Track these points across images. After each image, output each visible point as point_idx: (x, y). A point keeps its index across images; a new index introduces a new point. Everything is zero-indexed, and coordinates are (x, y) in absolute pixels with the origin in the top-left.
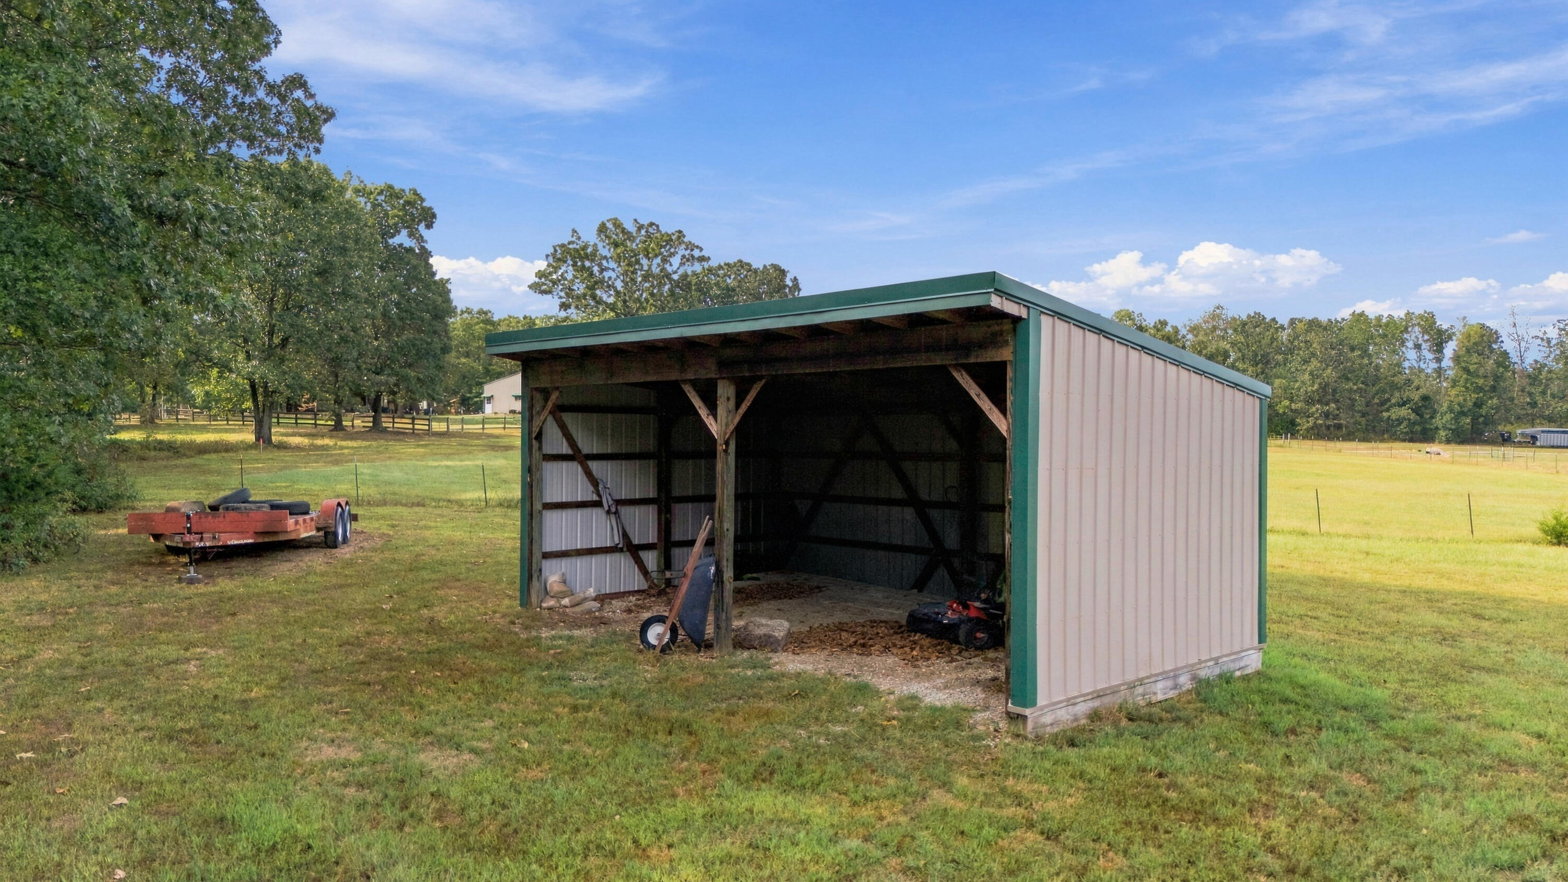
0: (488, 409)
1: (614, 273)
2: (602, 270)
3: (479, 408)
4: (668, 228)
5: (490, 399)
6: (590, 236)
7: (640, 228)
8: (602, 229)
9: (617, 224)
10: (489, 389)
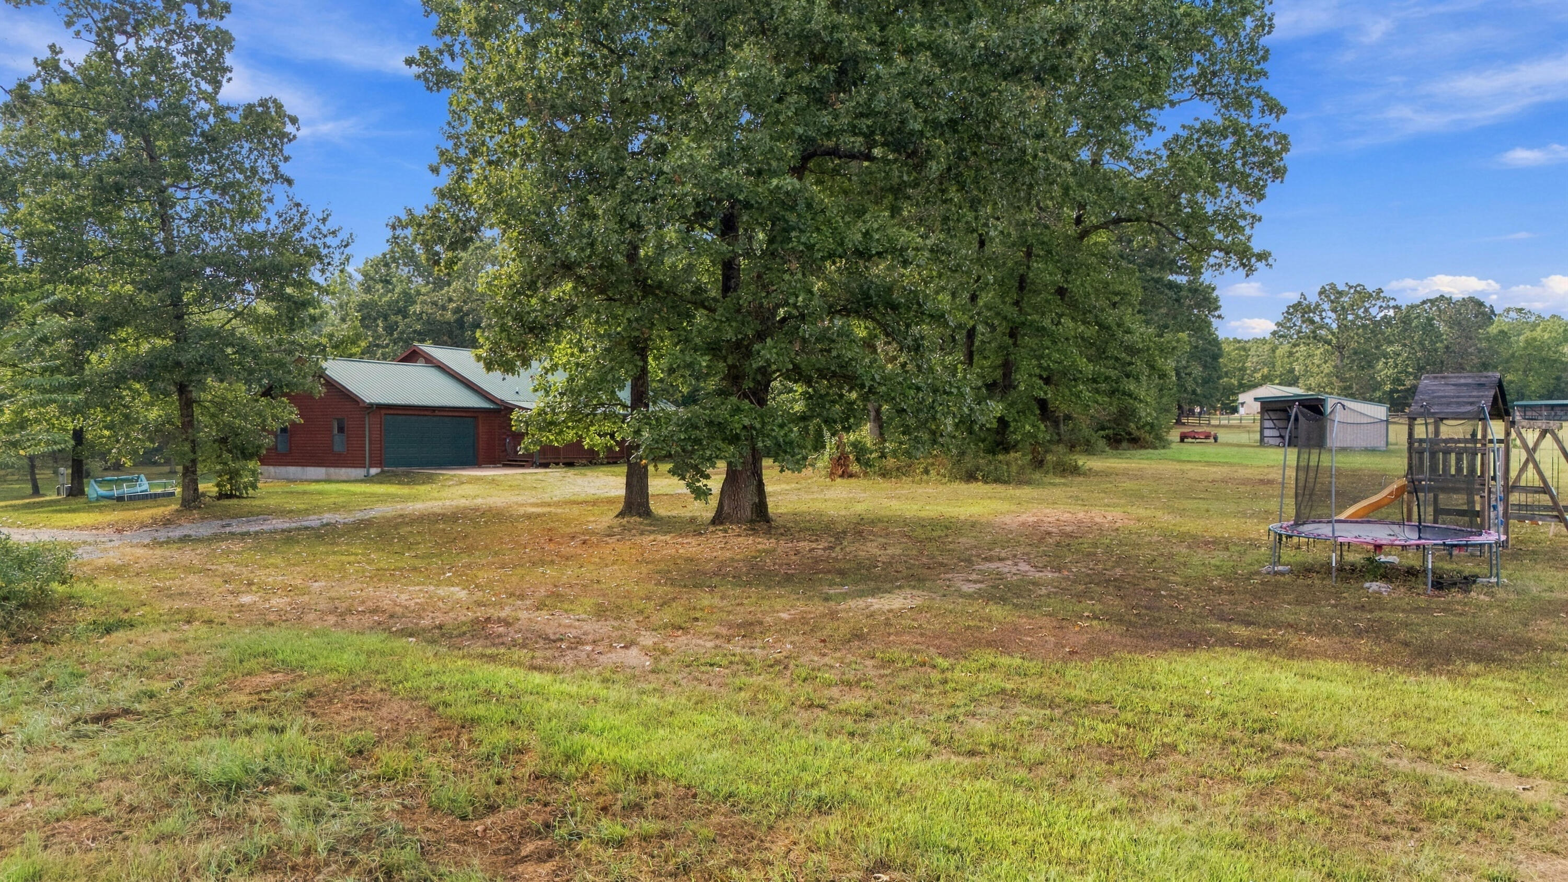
0: (1242, 410)
1: (1330, 319)
2: (1322, 319)
3: (1235, 410)
4: (1370, 288)
5: (1243, 404)
6: (1313, 298)
7: (1351, 287)
8: (1322, 292)
9: (1333, 286)
10: (1242, 398)
